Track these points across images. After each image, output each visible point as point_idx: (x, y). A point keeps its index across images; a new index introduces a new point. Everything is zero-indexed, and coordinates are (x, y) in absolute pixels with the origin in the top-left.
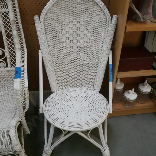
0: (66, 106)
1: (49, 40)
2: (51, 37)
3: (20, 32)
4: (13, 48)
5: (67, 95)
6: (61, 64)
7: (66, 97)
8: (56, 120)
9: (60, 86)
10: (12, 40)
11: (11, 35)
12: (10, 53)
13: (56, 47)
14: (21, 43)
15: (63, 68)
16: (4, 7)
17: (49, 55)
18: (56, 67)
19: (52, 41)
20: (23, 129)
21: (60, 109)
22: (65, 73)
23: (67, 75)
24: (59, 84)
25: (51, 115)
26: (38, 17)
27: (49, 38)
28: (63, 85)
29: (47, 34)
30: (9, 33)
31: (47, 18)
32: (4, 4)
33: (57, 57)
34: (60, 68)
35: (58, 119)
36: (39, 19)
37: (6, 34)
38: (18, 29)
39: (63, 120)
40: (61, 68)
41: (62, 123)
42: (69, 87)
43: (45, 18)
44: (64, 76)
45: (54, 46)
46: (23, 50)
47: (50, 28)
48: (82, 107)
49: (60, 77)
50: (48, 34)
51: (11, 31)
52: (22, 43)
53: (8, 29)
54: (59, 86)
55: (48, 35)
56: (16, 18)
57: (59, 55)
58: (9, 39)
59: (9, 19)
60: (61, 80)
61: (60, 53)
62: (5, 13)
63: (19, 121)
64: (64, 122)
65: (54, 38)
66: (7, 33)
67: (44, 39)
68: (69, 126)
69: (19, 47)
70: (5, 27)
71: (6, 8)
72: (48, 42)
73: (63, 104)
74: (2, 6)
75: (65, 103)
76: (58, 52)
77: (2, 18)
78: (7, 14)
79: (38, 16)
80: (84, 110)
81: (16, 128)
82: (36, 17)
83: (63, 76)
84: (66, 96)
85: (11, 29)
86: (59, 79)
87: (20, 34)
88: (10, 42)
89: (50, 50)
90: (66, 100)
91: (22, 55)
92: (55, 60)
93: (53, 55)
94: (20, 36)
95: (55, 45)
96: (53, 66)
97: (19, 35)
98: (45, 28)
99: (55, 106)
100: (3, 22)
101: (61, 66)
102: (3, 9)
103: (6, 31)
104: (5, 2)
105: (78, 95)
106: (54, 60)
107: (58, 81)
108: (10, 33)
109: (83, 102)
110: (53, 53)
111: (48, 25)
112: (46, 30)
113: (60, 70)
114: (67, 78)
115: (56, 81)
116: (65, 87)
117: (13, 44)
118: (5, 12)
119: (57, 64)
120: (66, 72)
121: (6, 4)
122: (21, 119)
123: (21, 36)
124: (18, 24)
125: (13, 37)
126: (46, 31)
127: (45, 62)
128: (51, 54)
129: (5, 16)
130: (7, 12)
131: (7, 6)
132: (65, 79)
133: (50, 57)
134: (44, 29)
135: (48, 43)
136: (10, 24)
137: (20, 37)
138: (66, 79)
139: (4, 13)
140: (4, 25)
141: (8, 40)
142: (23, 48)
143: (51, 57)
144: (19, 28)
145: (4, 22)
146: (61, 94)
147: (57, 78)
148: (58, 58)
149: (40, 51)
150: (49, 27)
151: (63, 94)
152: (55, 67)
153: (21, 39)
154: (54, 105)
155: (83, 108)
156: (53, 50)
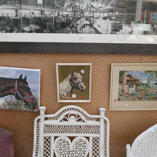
16: (97, 133)
30: (96, 156)
32: (97, 130)
53: (96, 152)
56: (106, 143)
59: (98, 143)
70: (93, 150)
71: (98, 134)
74: (95, 132)
77: (92, 142)
78: (98, 139)
79: (130, 145)
85: (99, 152)
100: (92, 146)
102: (96, 134)
103: (93, 154)
104: (98, 129)
129: (96, 140)
130: (98, 137)
131: (99, 132)
136: (99, 148)
139: (95, 138)
140: (93, 148)
144: (106, 152)
145: (94, 146)
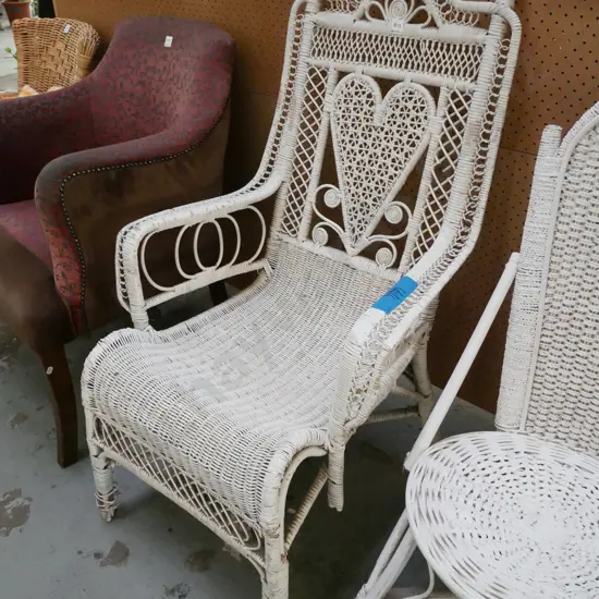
0: (511, 502)
1: (565, 228)
2: (578, 218)
3: (482, 170)
4: (440, 215)
5: (542, 467)
6: (575, 339)
7: (532, 473)
8: (429, 518)
9: (538, 422)
10: (448, 187)
11: (451, 172)
12: (424, 227)
13: (583, 265)
14: (469, 208)
15: (578, 359)
16: (468, 74)
17: (538, 284)
18: (548, 340)
19: (576, 235)
20: (327, 482)
21: (475, 494)
22: (579, 381)
23: (583, 393)
24: (534, 411)
25: (427, 494)
26: (558, 134)
27: (567, 220)
28: (550, 423)
29: (568, 202)
30: (446, 163)
31: (588, 143)
32: (471, 65)
33: (573, 303)
34: (567, 352)
35: (439, 519)
36: (561, 141)
37: (439, 162)
38: (480, 157)
39: (454, 535)
40: (572, 354)
41: (442, 543)
42: (572, 443)
43: (584, 142)
44: (570, 392)
45: (578, 256)
46: (463, 234)
47: (588, 187)
48: (569, 547)
49: (552, 386)
50: (572, 204)
51: (454, 157)
52: (474, 209)
53: (449, 148)
54: (531, 416)
55: (571, 208)
56: (490, 118)
57: (580, 301)
58: (437, 181)
59: (465, 116)
60: (549, 398)
61: (587, 294)
62: (462, 93)
63: (322, 447)
64: (448, 542)
65: (587, 229)
66: (443, 159)
67: (548, 217)
68: (458, 567)
69: (459, 217)
70: (444, 139)
71: (470, 79)
72: (558, 235)
73: (502, 490)
74: (462, 69)
75: (514, 490)
76: (585, 286)
77: (446, 109)
78: (467, 99)
79: (560, 128)
80: (566, 558)
81: (295, 456)
82: (551, 133)
83: (564, 386)
84: (536, 468)
85: (460, 149)
86: (546, 391)
87: (481, 177)
88: (438, 193)
89: (553, 266)
90: (524, 480)
91: (455, 247)
92: (556, 311)
93: (558, 288)
94: (477, 181)
95: (582, 257)
96: (539, 333)
97: (476, 177)
98: (570, 178)
99: (467, 475)
100: (443, 121)
101: (573, 347)
102: (463, 79)
103: (441, 155)
104: (476, 59)
105: (588, 492)
106: (551, 310)
107: (535, 398)
108: (449, 164)
109: (589, 532)
110: (563, 281)
111: (586, 170)
112: (569, 186)
113: (564, 358)
114: (579, 405)
115: (528, 395)
116: (557, 437)
117: (444, 201)
118: (462, 89)
119: (560, 332)
120: (586, 379)
121: (477, 66)
122: (333, 443)
123: (479, 185)
124: (486, 141)
125: (452, 180)
126: (566, 193)
127: (516, 304)
128: (552, 284)
129: (459, 104)
130: (467, 93)
132: (566, 404)
133: (543, 294)
134: (560, 181)
135: (556, 239)
136: (462, 135)
137: (474, 184)
138: (572, 406)
139: (459, 94)
140: (443, 130)
141: (434, 184)
142: (467, 225)
143: (547, 295)
144: (484, 153)
145: (447, 124)
146: (522, 449)
147: (537, 385)
148: (571, 310)
149: (515, 256)
150: (585, 178)
151: (530, 456)
152: (544, 339)
153: (477, 194)
154: (465, 472)
155: (571, 553)
156: (563, 272)
